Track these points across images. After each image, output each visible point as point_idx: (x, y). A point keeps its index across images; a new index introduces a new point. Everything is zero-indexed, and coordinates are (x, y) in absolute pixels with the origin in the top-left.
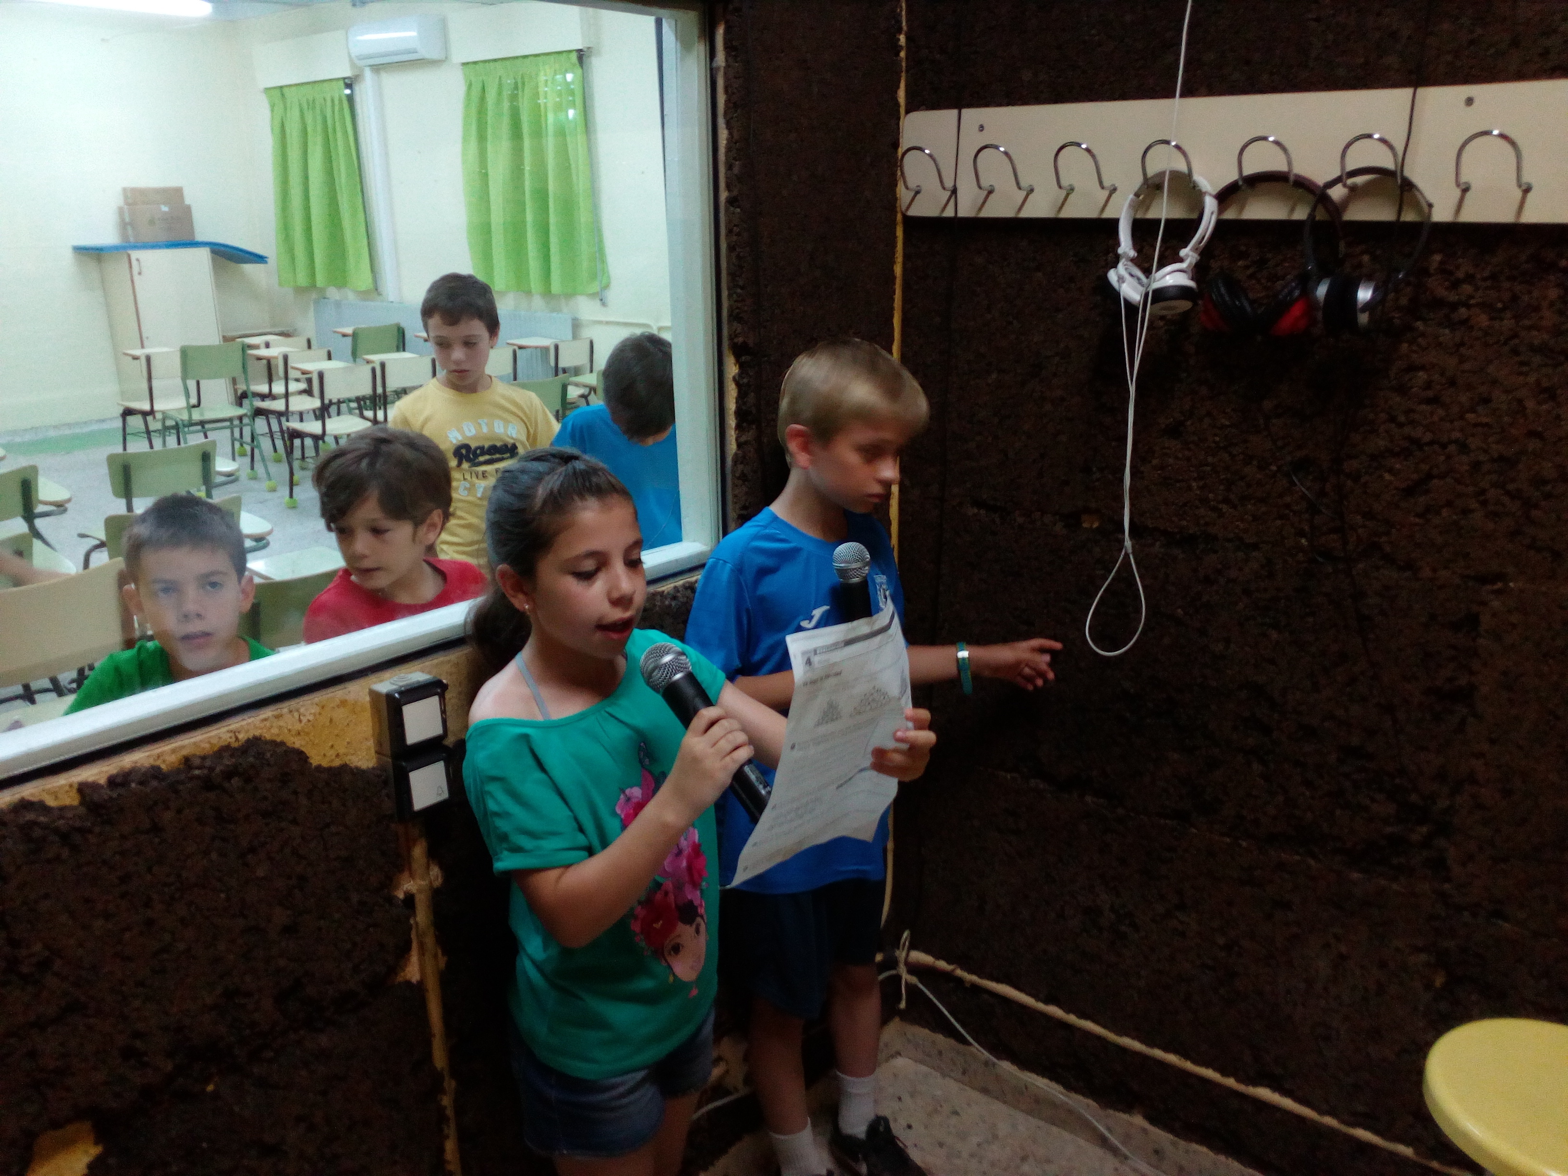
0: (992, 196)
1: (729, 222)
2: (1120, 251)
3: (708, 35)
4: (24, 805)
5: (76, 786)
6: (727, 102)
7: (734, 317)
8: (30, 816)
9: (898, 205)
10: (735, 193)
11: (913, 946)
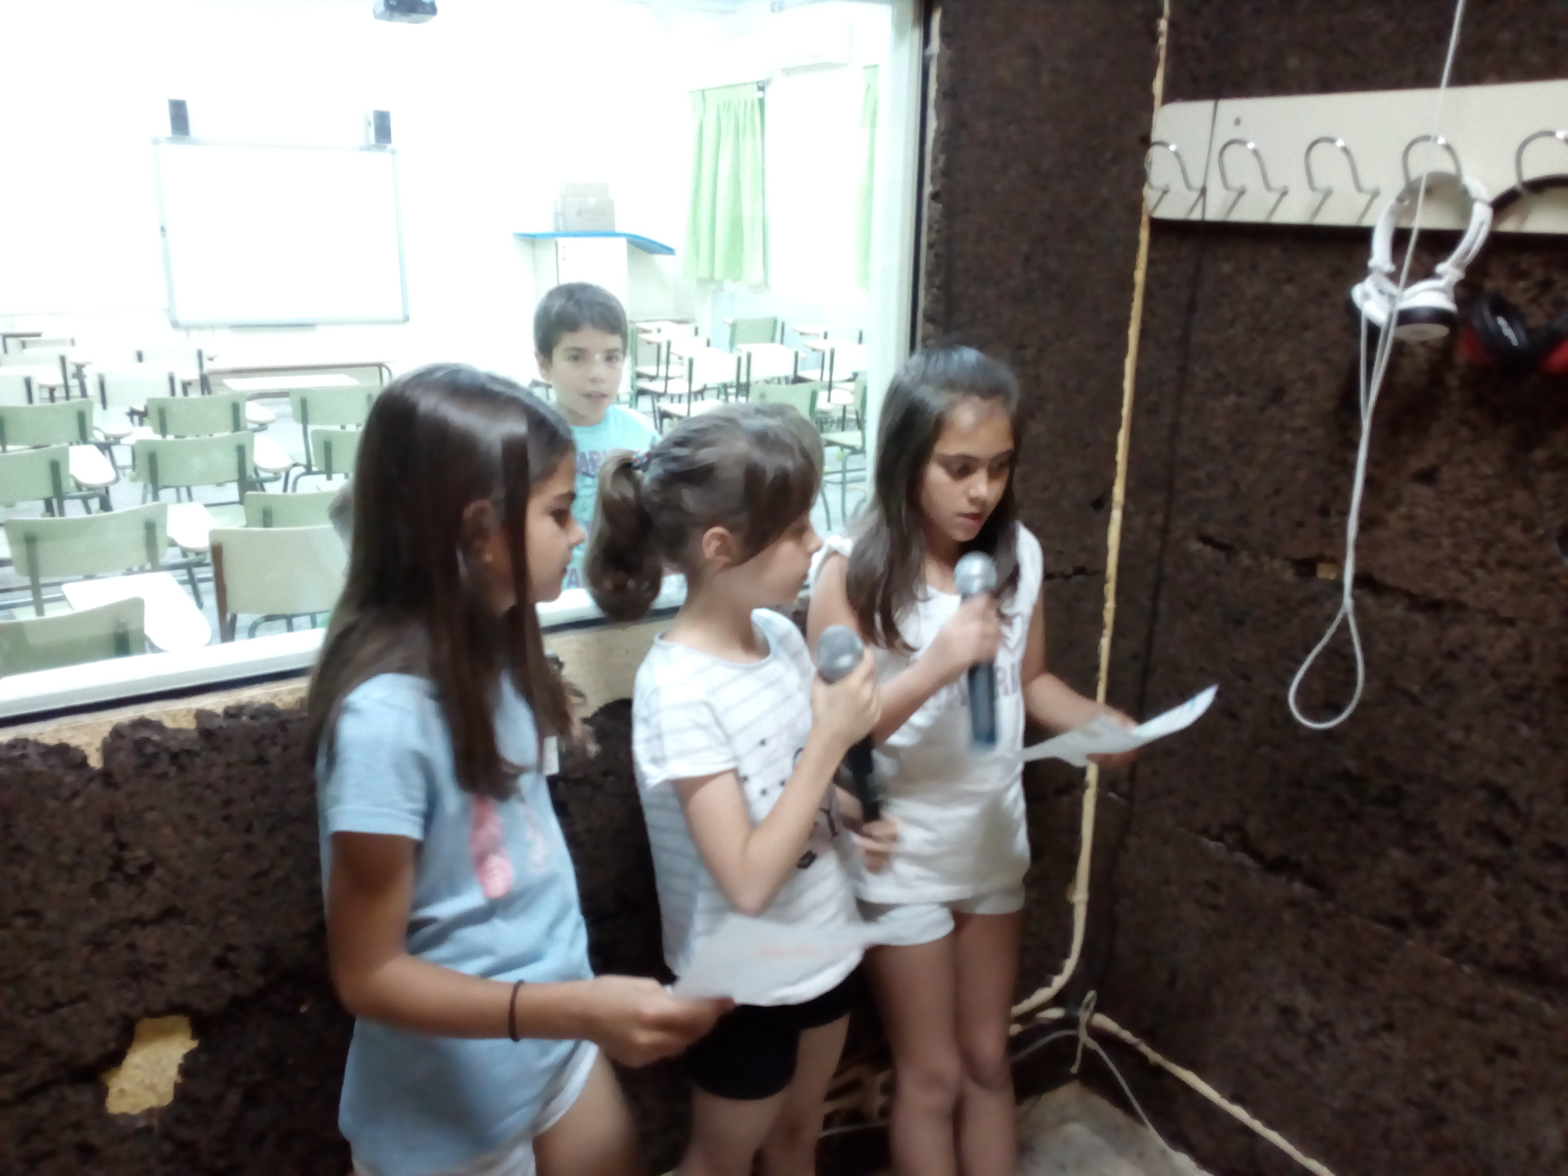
0: (1244, 198)
1: (930, 218)
2: (1372, 263)
3: (924, 19)
4: (143, 723)
5: (194, 713)
6: (938, 90)
8: (145, 733)
9: (1144, 205)
10: (938, 188)
11: (1100, 1008)
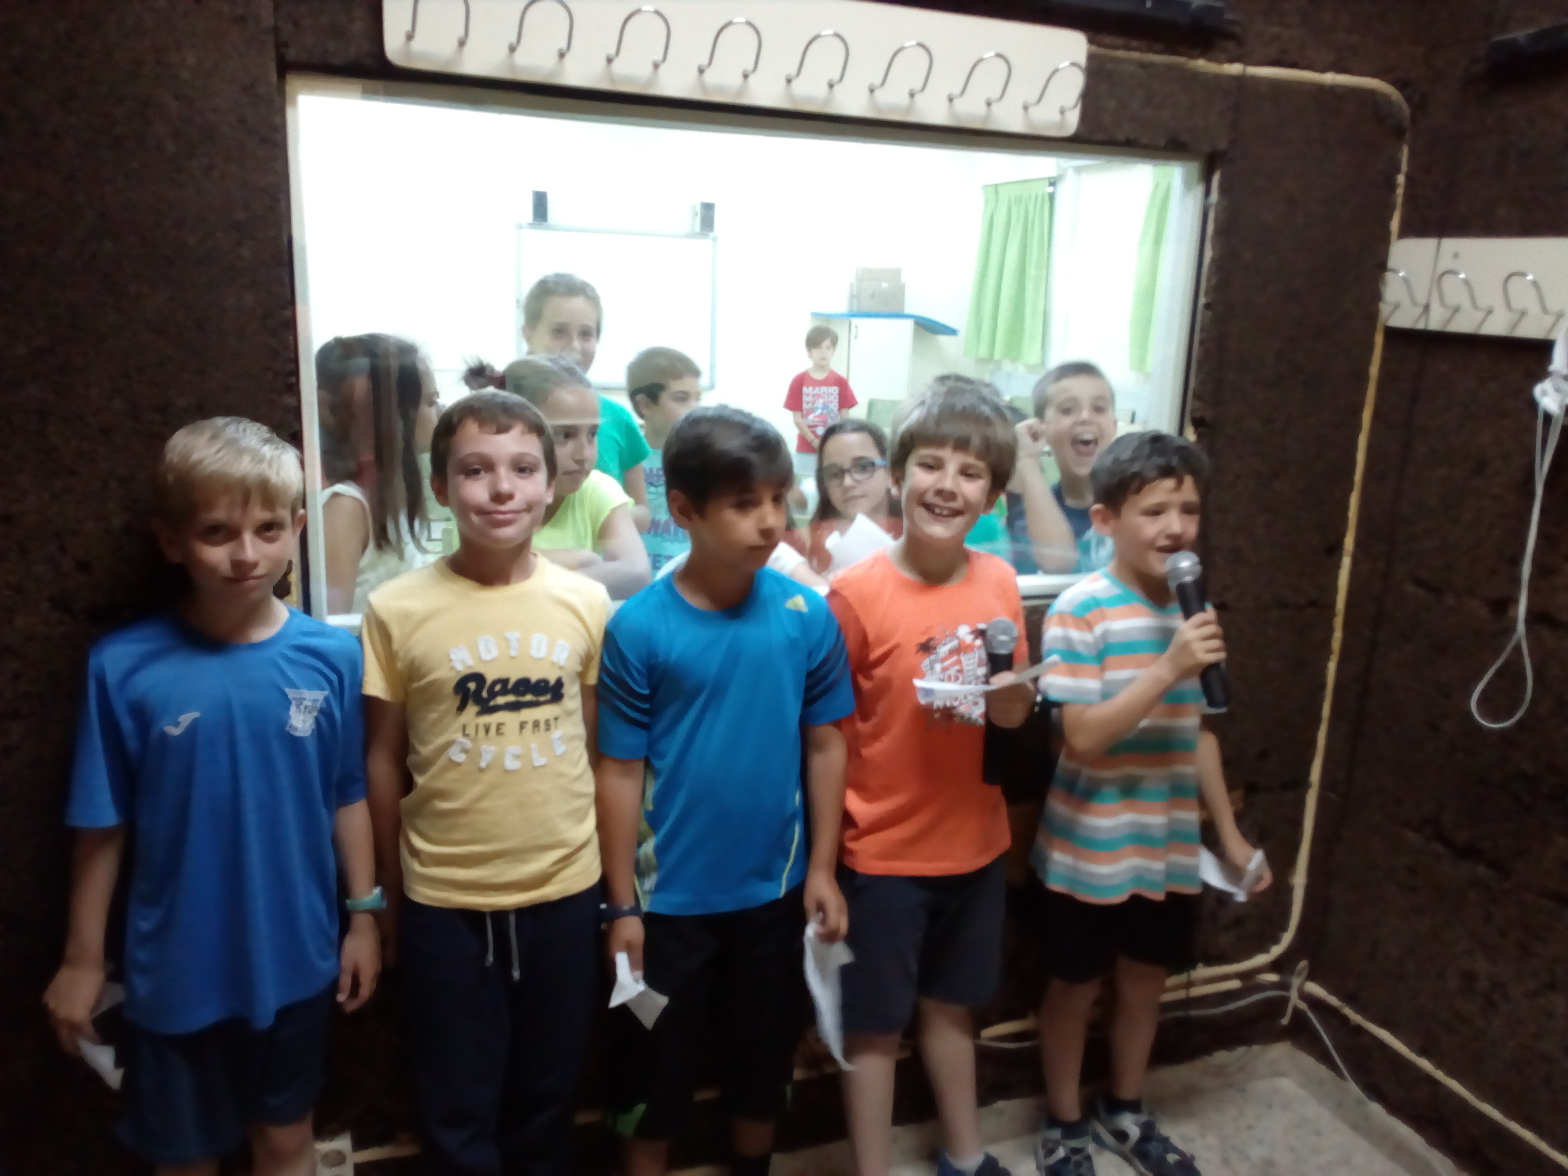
0: (1458, 315)
1: (1202, 322)
2: (1551, 368)
3: (1206, 178)
6: (1214, 230)
7: (1197, 396)
9: (1380, 315)
10: (1209, 301)
11: (1311, 977)
